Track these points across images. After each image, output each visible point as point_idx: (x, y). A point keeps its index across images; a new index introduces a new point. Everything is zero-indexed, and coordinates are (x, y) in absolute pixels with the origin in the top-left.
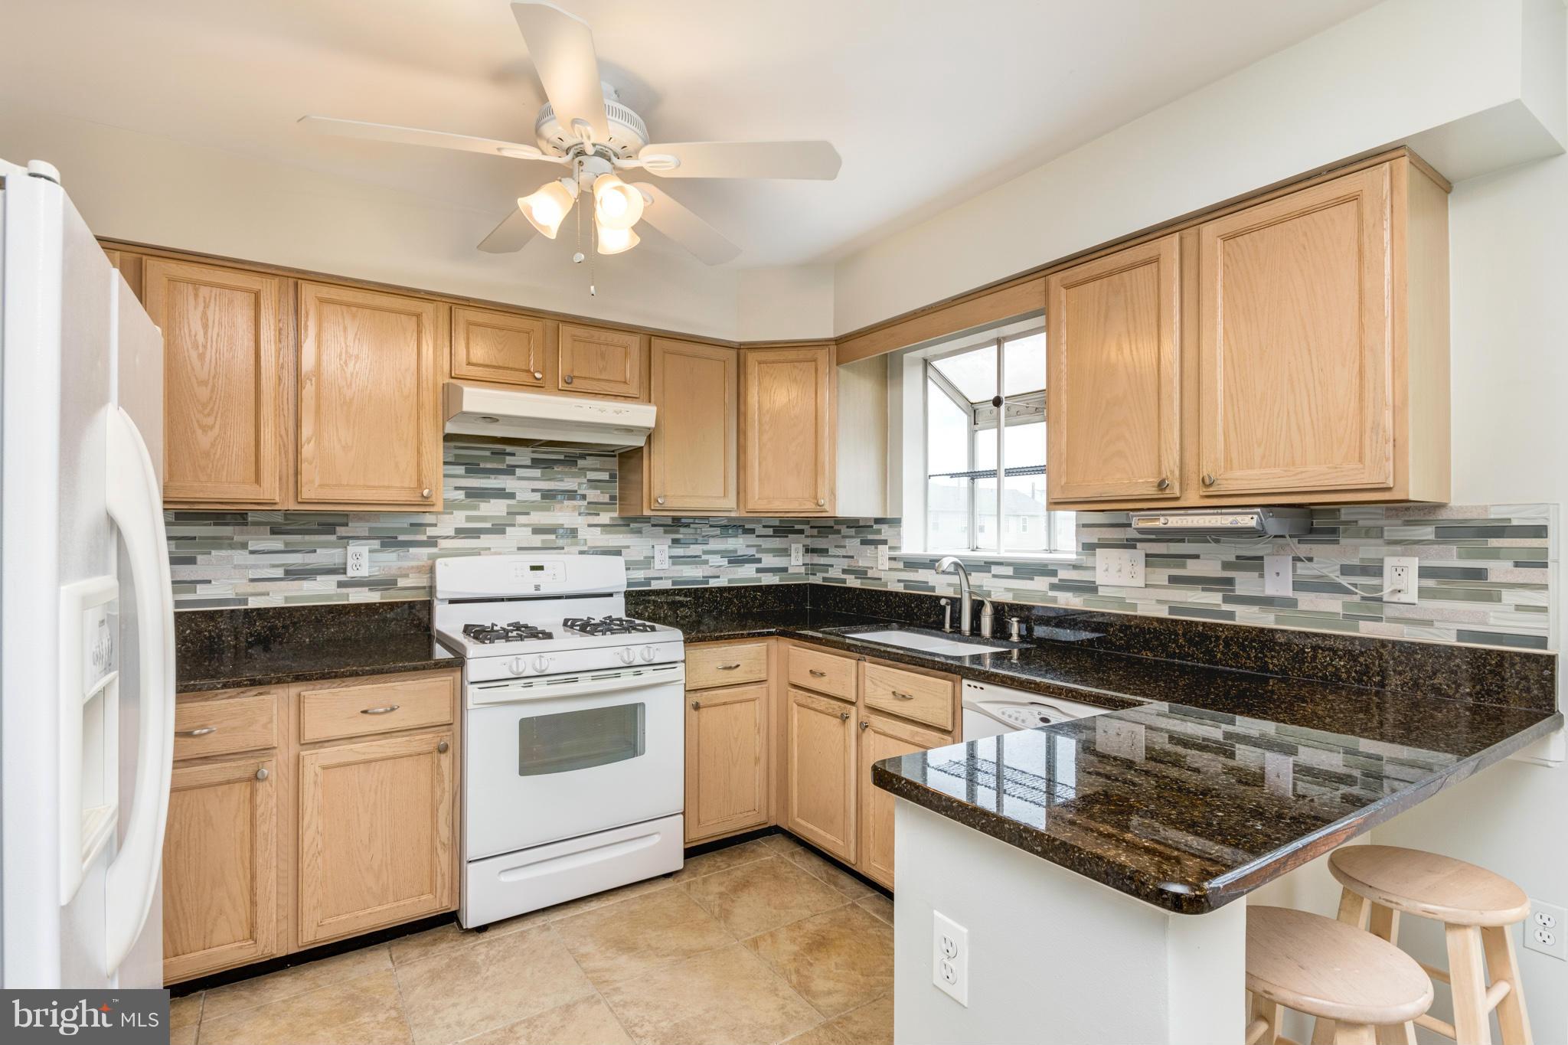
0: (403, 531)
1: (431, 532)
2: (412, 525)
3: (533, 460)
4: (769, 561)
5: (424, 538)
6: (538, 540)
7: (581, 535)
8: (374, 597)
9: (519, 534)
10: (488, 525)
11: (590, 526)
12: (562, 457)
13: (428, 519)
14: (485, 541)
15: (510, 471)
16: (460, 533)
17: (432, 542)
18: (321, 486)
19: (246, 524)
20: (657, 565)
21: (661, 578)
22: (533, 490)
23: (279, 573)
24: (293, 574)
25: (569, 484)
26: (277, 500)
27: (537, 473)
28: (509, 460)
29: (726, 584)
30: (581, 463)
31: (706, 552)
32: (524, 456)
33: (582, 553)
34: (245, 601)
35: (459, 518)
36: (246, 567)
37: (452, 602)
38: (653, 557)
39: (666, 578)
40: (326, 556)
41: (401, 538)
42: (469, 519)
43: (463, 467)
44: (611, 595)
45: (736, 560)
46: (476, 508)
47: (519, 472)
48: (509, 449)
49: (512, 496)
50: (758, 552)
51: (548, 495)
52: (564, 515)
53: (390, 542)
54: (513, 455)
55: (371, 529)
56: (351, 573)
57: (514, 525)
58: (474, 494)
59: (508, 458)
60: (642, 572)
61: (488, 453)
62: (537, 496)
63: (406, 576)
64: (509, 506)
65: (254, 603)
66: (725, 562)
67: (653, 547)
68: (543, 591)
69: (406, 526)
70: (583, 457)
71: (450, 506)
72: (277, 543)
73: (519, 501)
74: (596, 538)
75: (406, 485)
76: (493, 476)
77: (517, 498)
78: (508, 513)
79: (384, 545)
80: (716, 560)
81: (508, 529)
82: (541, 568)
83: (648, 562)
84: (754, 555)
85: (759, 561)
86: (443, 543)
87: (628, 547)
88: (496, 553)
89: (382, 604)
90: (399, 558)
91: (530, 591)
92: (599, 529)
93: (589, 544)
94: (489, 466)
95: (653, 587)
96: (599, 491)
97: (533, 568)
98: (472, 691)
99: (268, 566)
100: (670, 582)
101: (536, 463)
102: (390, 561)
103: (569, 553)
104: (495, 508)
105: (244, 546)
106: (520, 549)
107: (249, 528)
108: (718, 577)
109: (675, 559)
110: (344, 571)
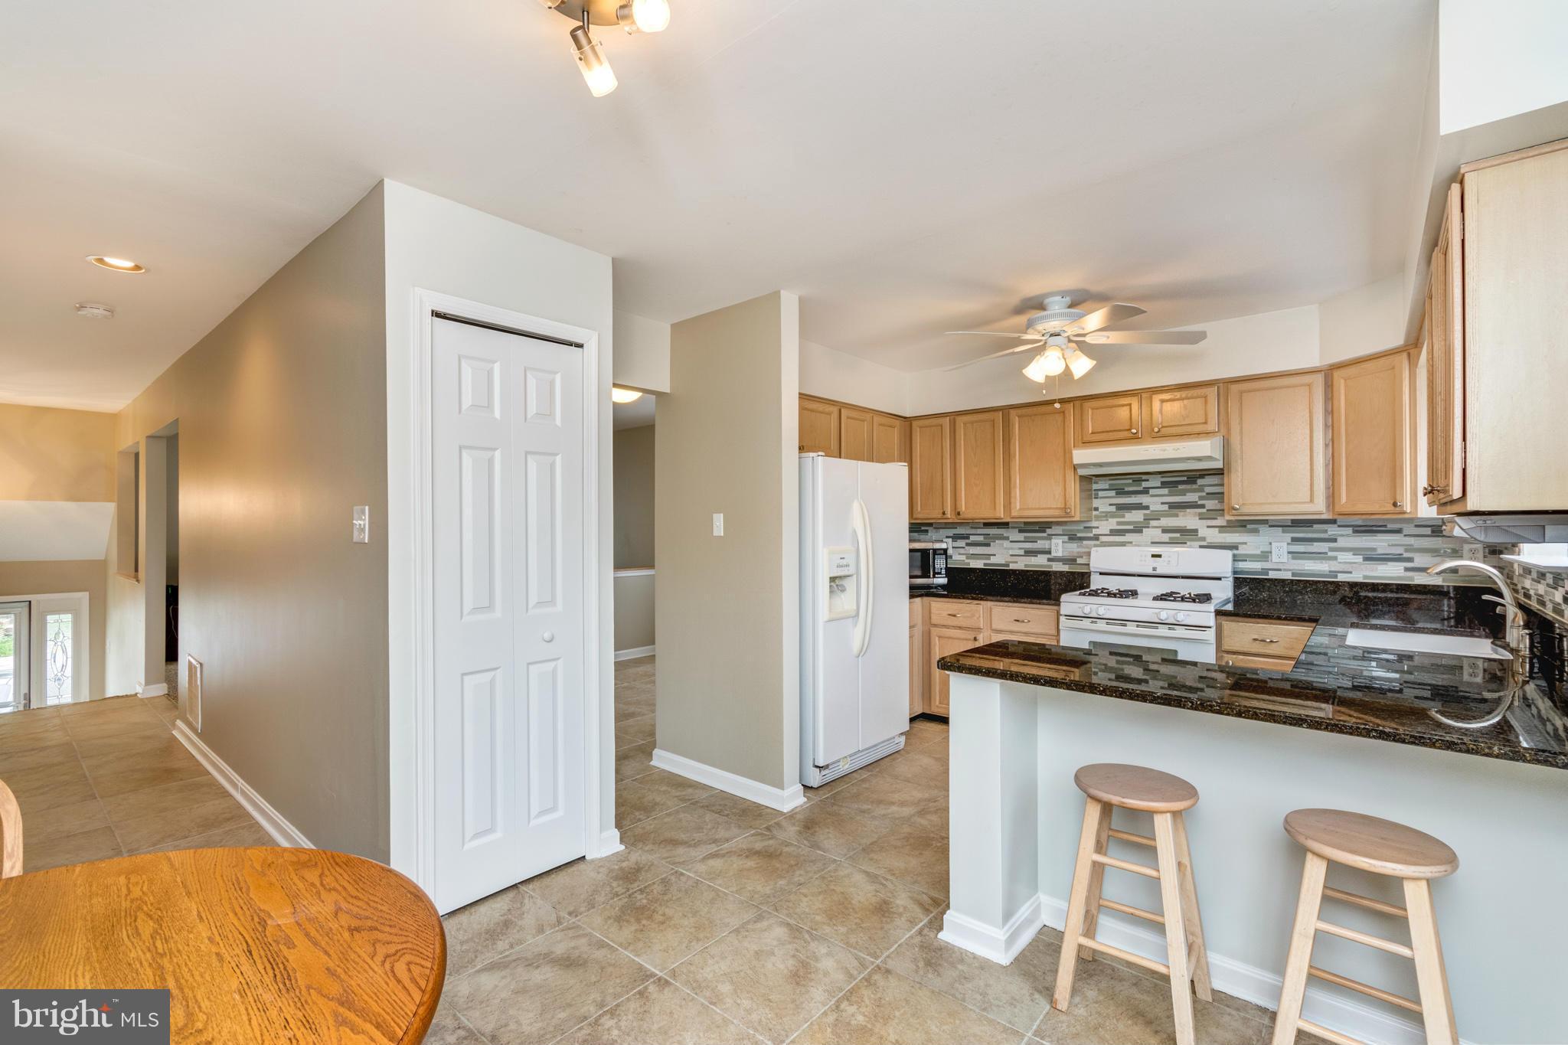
0: (1079, 531)
1: (1095, 531)
2: (1085, 527)
3: (1162, 483)
4: (1420, 560)
5: (1092, 535)
6: (1166, 537)
7: (1200, 534)
8: (1065, 568)
9: (1152, 533)
10: (1131, 527)
11: (1208, 527)
12: (1185, 479)
13: (1094, 524)
14: (1128, 537)
15: (1146, 491)
16: (1113, 532)
17: (1096, 538)
18: (1020, 509)
19: (1008, 528)
20: (1275, 558)
21: (1280, 570)
22: (1162, 503)
23: (1022, 552)
24: (1029, 553)
25: (1192, 497)
26: (1002, 516)
27: (1165, 491)
28: (1144, 484)
29: (1361, 580)
30: (1200, 482)
31: (1332, 549)
32: (1155, 482)
33: (1201, 547)
34: (1008, 565)
35: (1112, 524)
36: (1009, 549)
37: (1101, 574)
38: (1271, 552)
39: (1285, 570)
40: (1041, 544)
41: (1079, 535)
42: (1119, 523)
43: (1114, 491)
44: (1219, 579)
45: (1371, 558)
46: (1123, 516)
47: (1151, 491)
48: (1144, 477)
49: (1147, 508)
50: (1407, 551)
51: (1173, 506)
52: (1188, 520)
53: (1073, 538)
54: (1148, 480)
55: (1063, 530)
56: (1054, 554)
57: (1148, 527)
58: (1122, 507)
59: (1143, 483)
60: (1259, 563)
61: (1131, 481)
62: (1166, 507)
63: (1082, 557)
64: (1145, 515)
65: (1012, 567)
66: (1359, 559)
67: (1271, 544)
68: (1159, 572)
69: (1082, 528)
70: (1202, 476)
71: (1107, 516)
72: (1021, 536)
73: (1152, 511)
74: (1214, 536)
75: (1059, 506)
76: (1133, 496)
77: (1151, 509)
78: (1144, 519)
79: (1070, 539)
80: (1348, 557)
81: (1144, 530)
82: (1159, 556)
83: (1265, 556)
84: (1402, 554)
85: (1410, 560)
86: (1103, 539)
87: (1246, 543)
88: (1136, 545)
89: (1068, 572)
90: (1078, 547)
91: (1150, 571)
92: (1217, 529)
93: (1209, 540)
94: (1131, 489)
95: (1270, 577)
96: (1217, 501)
97: (1153, 556)
98: (1062, 619)
99: (1017, 549)
100: (1290, 573)
101: (1164, 485)
102: (1074, 548)
103: (1190, 547)
104: (1137, 516)
105: (1007, 538)
106: (1152, 543)
107: (1010, 530)
108: (1351, 573)
109: (1295, 555)
110: (1049, 552)
